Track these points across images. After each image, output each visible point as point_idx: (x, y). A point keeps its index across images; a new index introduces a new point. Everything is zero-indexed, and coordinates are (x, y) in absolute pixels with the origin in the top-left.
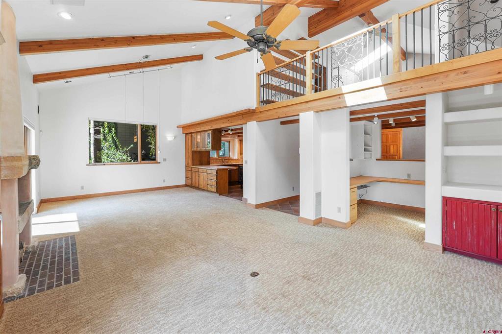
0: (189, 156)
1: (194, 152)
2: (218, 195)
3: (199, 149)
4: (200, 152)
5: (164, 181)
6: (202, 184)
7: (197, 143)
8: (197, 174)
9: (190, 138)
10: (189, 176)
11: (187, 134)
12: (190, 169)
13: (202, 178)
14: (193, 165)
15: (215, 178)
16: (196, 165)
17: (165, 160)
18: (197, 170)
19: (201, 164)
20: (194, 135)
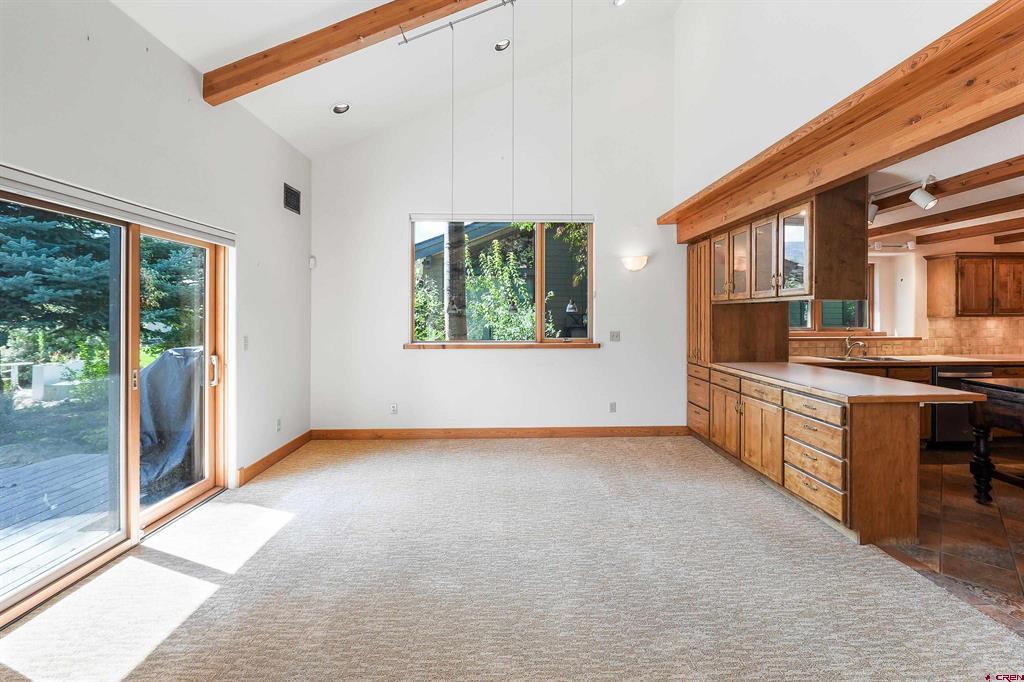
0: (699, 326)
1: (719, 310)
2: (852, 537)
3: (740, 297)
4: (747, 309)
5: (613, 408)
6: (759, 447)
7: (733, 273)
8: (732, 401)
9: (705, 257)
10: (703, 401)
11: (693, 242)
12: (704, 374)
13: (753, 420)
14: (716, 359)
15: (836, 444)
16: (729, 361)
17: (615, 336)
18: (732, 383)
19: (750, 356)
20: (720, 245)
